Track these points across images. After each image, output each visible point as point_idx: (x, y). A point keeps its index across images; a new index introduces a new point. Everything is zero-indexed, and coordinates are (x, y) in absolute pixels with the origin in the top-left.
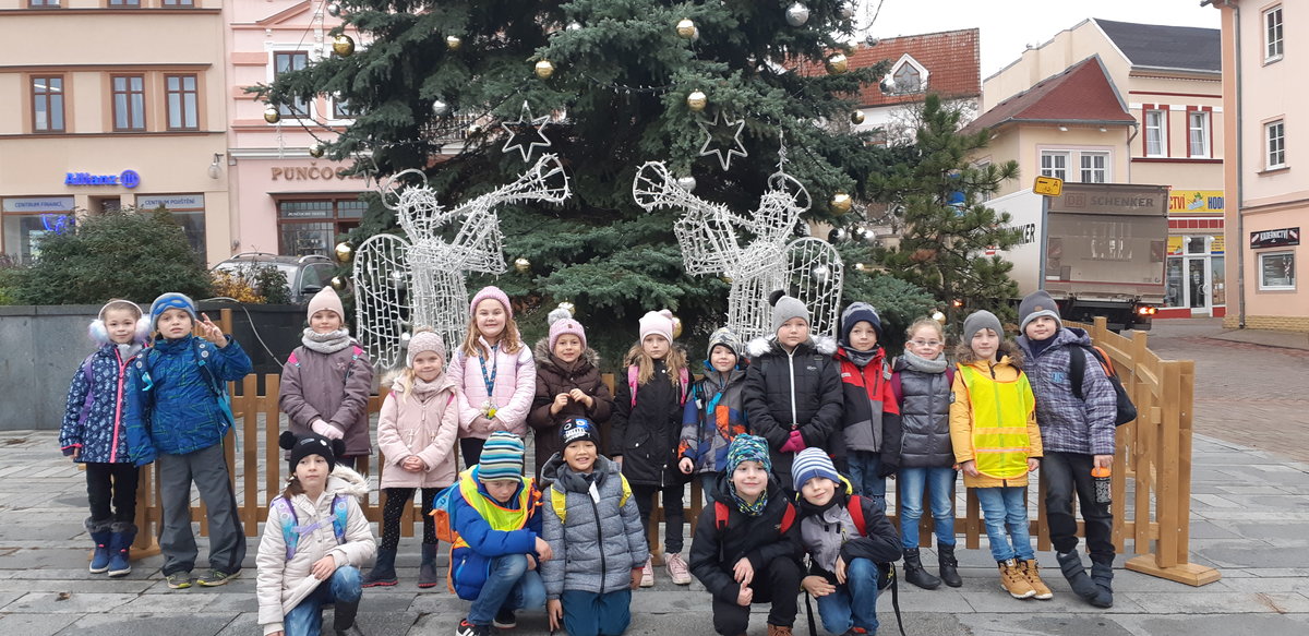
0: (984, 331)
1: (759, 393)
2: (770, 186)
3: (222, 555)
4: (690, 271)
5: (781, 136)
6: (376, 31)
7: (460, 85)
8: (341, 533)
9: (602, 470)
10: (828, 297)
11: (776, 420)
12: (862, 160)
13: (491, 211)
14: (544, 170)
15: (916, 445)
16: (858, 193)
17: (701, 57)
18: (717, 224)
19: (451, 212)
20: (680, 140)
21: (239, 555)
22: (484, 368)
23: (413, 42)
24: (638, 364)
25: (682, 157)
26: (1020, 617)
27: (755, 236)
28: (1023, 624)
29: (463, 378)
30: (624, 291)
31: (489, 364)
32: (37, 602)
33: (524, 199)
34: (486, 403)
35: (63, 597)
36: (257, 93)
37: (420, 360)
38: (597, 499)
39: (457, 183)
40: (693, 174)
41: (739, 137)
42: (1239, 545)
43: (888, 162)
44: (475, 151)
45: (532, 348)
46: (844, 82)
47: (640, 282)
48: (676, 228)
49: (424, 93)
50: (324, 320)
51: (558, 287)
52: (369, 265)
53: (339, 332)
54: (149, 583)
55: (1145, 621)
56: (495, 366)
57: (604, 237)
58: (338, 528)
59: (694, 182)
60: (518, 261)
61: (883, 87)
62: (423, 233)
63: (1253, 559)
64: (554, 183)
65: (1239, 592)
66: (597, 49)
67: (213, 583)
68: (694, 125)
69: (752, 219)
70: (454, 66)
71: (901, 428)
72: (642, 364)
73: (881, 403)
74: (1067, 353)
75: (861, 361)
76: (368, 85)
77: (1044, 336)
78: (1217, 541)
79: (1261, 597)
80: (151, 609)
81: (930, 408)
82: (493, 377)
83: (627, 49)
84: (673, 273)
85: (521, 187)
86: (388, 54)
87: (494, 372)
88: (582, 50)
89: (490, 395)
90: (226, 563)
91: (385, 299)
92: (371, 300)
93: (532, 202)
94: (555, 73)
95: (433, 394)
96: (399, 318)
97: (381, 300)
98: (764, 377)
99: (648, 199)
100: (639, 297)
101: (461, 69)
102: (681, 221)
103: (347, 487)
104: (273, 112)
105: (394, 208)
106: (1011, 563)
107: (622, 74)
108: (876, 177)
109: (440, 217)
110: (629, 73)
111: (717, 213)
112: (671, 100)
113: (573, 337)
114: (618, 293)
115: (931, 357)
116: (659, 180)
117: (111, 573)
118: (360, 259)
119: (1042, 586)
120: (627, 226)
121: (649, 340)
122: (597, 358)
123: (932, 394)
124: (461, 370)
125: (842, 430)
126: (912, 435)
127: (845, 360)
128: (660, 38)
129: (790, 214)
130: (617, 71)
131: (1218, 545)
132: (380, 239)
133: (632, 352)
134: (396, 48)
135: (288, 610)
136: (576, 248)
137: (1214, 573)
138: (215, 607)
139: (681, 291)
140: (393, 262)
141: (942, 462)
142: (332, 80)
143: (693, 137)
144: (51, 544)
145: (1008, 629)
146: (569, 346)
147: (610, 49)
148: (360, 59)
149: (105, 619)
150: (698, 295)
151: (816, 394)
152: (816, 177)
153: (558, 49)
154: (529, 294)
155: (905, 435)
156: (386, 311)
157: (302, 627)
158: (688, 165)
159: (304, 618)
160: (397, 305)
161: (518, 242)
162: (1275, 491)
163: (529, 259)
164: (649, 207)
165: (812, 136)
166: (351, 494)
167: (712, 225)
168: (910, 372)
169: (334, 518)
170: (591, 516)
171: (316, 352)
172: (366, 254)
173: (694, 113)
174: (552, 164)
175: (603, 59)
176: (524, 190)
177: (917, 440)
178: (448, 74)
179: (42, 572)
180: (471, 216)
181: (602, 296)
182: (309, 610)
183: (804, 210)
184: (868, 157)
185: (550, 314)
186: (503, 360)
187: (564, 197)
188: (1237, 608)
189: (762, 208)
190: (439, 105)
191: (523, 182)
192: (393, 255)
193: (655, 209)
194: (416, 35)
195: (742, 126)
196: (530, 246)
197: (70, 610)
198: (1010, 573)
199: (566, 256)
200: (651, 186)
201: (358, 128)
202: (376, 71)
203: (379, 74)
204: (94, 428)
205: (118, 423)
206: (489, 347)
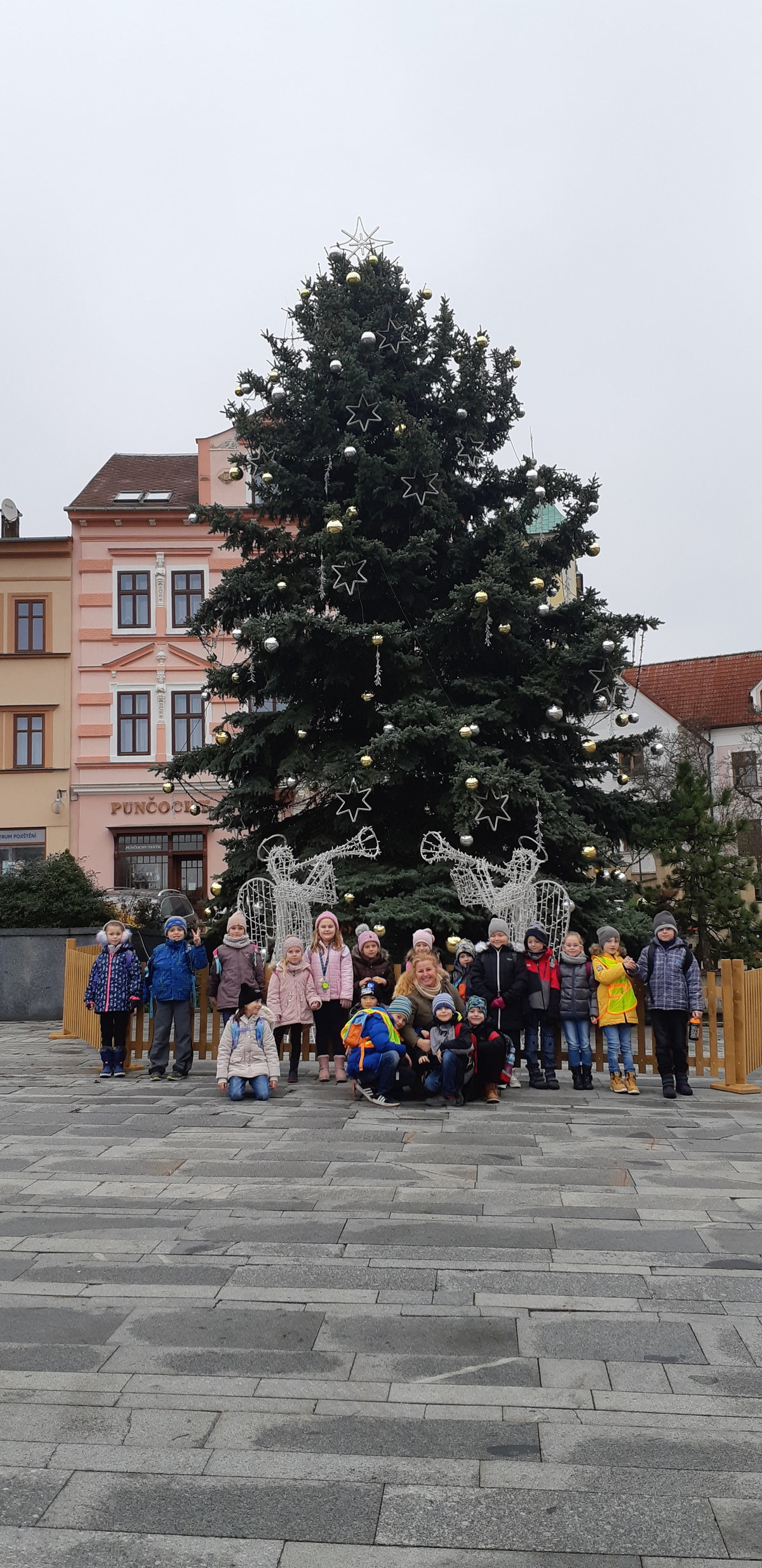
0: (613, 939)
1: (478, 975)
2: (519, 846)
3: (181, 1063)
4: (464, 902)
5: (538, 805)
6: (246, 727)
7: (307, 766)
10: (561, 922)
11: (487, 990)
13: (329, 863)
14: (363, 837)
15: (569, 1006)
18: (478, 871)
19: (302, 863)
20: (461, 810)
22: (321, 959)
23: (274, 734)
25: (463, 822)
27: (507, 880)
29: (310, 964)
30: (421, 917)
31: (325, 957)
33: (350, 855)
34: (322, 980)
37: (291, 952)
40: (470, 834)
41: (504, 807)
44: (315, 811)
45: (351, 949)
47: (431, 912)
48: (451, 874)
49: (279, 771)
50: (237, 930)
51: (374, 914)
52: (247, 898)
53: (243, 937)
56: (328, 958)
57: (409, 878)
59: (472, 839)
60: (346, 895)
62: (283, 877)
64: (370, 845)
66: (404, 747)
68: (470, 799)
69: (505, 867)
70: (302, 751)
73: (548, 982)
75: (535, 957)
76: (240, 765)
77: (667, 939)
81: (573, 985)
82: (326, 964)
83: (424, 746)
84: (454, 905)
85: (348, 847)
86: (255, 744)
87: (327, 962)
88: (394, 747)
89: (324, 975)
90: (182, 1068)
91: (257, 921)
93: (356, 857)
94: (374, 762)
95: (299, 971)
96: (267, 934)
97: (255, 922)
98: (481, 965)
99: (430, 855)
101: (307, 752)
104: (169, 785)
105: (265, 860)
106: (617, 1074)
107: (420, 764)
109: (294, 867)
111: (479, 864)
112: (456, 781)
113: (372, 943)
115: (575, 955)
116: (438, 843)
117: (115, 1074)
118: (242, 894)
119: (634, 1087)
121: (419, 946)
122: (388, 955)
123: (575, 976)
124: (310, 960)
125: (528, 997)
126: (567, 1001)
127: (529, 957)
128: (449, 737)
129: (532, 864)
130: (417, 761)
132: (255, 881)
134: (260, 740)
136: (388, 885)
139: (462, 917)
140: (264, 897)
142: (213, 761)
143: (470, 808)
146: (371, 948)
147: (412, 746)
148: (233, 746)
151: (511, 975)
152: (569, 833)
153: (377, 747)
154: (353, 920)
155: (563, 1001)
156: (258, 929)
158: (467, 828)
160: (265, 926)
161: (346, 883)
163: (354, 894)
164: (431, 861)
167: (475, 872)
168: (565, 964)
171: (232, 948)
172: (245, 891)
173: (470, 791)
174: (369, 833)
175: (408, 753)
176: (350, 850)
178: (298, 757)
180: (316, 866)
181: (405, 920)
183: (543, 861)
186: (333, 954)
187: (376, 854)
189: (513, 860)
190: (291, 780)
191: (350, 844)
192: (263, 891)
193: (434, 863)
194: (275, 729)
195: (507, 799)
196: (355, 884)
198: (616, 1079)
199: (382, 892)
200: (433, 847)
201: (232, 797)
202: (247, 757)
203: (248, 759)
204: (99, 993)
205: (108, 989)
206: (324, 947)
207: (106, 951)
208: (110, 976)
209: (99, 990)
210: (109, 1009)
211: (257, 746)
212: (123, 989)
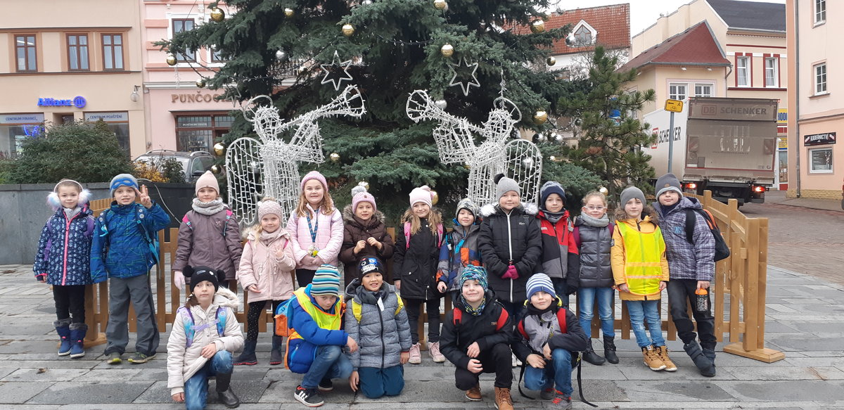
0: (633, 200)
1: (488, 240)
2: (495, 106)
3: (144, 343)
4: (444, 162)
5: (502, 73)
6: (239, 5)
7: (293, 41)
8: (221, 331)
9: (385, 290)
10: (533, 177)
11: (500, 258)
12: (554, 89)
13: (314, 123)
14: (349, 96)
15: (588, 273)
16: (552, 110)
17: (450, 22)
18: (461, 130)
19: (288, 123)
20: (436, 76)
21: (154, 344)
22: (310, 224)
23: (263, 12)
24: (410, 222)
25: (438, 87)
26: (656, 383)
27: (485, 138)
28: (658, 387)
29: (297, 231)
30: (401, 174)
31: (313, 222)
32: (24, 374)
33: (336, 115)
34: (311, 247)
35: (41, 371)
36: (161, 46)
37: (266, 219)
38: (382, 308)
39: (292, 104)
40: (445, 98)
41: (474, 74)
42: (797, 336)
43: (571, 91)
44: (303, 83)
45: (341, 211)
46: (543, 38)
47: (411, 169)
48: (434, 134)
49: (270, 46)
50: (206, 193)
51: (358, 172)
52: (236, 157)
53: (216, 201)
54: (96, 362)
55: (737, 385)
56: (317, 223)
57: (388, 139)
58: (220, 328)
59: (446, 103)
60: (332, 155)
61: (568, 41)
62: (271, 137)
63: (804, 345)
64: (355, 104)
65: (796, 366)
66: (382, 17)
67: (139, 361)
68: (445, 66)
69: (483, 127)
70: (289, 28)
71: (580, 262)
72: (413, 221)
73: (567, 247)
74: (684, 215)
75: (553, 219)
76: (234, 41)
77: (671, 203)
78: (782, 334)
79: (811, 370)
80: (98, 379)
81: (598, 249)
82: (316, 230)
83: (401, 17)
84: (432, 163)
85: (333, 106)
86: (246, 20)
87: (316, 227)
88: (372, 18)
89: (314, 242)
90: (147, 348)
91: (246, 179)
92: (237, 180)
93: (341, 117)
94: (355, 32)
95: (273, 240)
96: (256, 192)
97: (244, 180)
98: (492, 230)
99: (415, 115)
100: (411, 178)
101: (294, 30)
102: (437, 129)
103: (227, 302)
104: (172, 58)
105: (252, 121)
106: (650, 348)
107: (398, 33)
108: (563, 100)
109: (281, 126)
110: (403, 32)
111: (460, 124)
112: (430, 50)
113: (367, 204)
114: (397, 176)
115: (599, 216)
116: (423, 102)
117: (72, 356)
118: (230, 154)
119: (670, 363)
120: (402, 132)
121: (417, 206)
122: (384, 217)
123: (600, 240)
124: (295, 225)
125: (541, 264)
126: (586, 267)
127: (544, 219)
128: (423, 9)
129: (508, 124)
130: (396, 31)
131: (783, 337)
132: (243, 141)
133: (407, 214)
134: (251, 17)
135: (186, 379)
136: (369, 146)
137: (781, 354)
138: (140, 378)
139: (437, 174)
140: (251, 156)
141: (605, 283)
142: (210, 37)
143: (445, 74)
144: (33, 337)
145: (648, 390)
146: (365, 209)
147: (391, 16)
148: (228, 24)
149: (69, 385)
150: (449, 177)
151: (525, 240)
152: (525, 100)
153: (357, 17)
154: (339, 177)
155: (582, 267)
156: (247, 187)
157: (196, 390)
158: (442, 93)
159: (197, 384)
160: (254, 183)
161: (332, 143)
162: (819, 302)
163: (339, 154)
164: (417, 120)
165: (522, 73)
166: (229, 306)
167: (457, 131)
168: (585, 226)
169: (217, 321)
170: (378, 319)
171: (202, 214)
172: (233, 151)
173: (445, 58)
174: (353, 92)
175: (386, 23)
176: (335, 109)
177: (590, 270)
178: (286, 33)
179: (28, 355)
180: (301, 125)
181: (387, 177)
182: (201, 379)
183: (517, 121)
184: (558, 87)
185: (353, 189)
186: (322, 219)
187: (362, 113)
188: (795, 377)
189: (490, 120)
190: (280, 54)
191: (335, 104)
192: (251, 151)
193: (421, 121)
194: (264, 8)
195: (477, 66)
196: (340, 145)
197: (46, 380)
198: (649, 354)
199: (362, 152)
200: (418, 106)
201: (227, 69)
202: (239, 31)
203: (241, 33)
204: (52, 263)
205: (65, 260)
206: (313, 211)
207: (63, 215)
208: (66, 245)
209: (53, 260)
210: (66, 282)
211: (248, 22)
212: (83, 261)
